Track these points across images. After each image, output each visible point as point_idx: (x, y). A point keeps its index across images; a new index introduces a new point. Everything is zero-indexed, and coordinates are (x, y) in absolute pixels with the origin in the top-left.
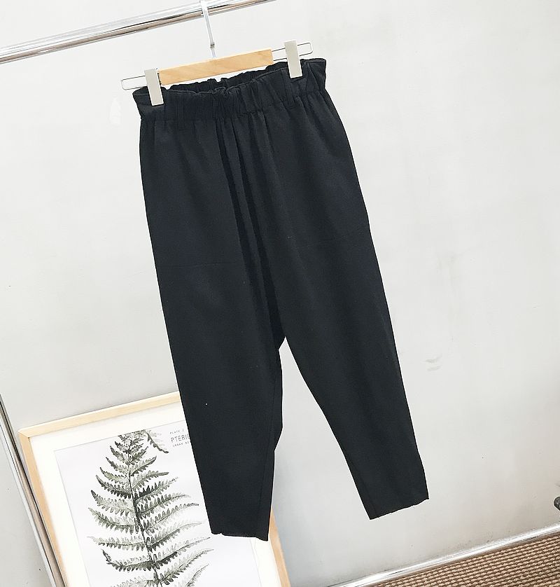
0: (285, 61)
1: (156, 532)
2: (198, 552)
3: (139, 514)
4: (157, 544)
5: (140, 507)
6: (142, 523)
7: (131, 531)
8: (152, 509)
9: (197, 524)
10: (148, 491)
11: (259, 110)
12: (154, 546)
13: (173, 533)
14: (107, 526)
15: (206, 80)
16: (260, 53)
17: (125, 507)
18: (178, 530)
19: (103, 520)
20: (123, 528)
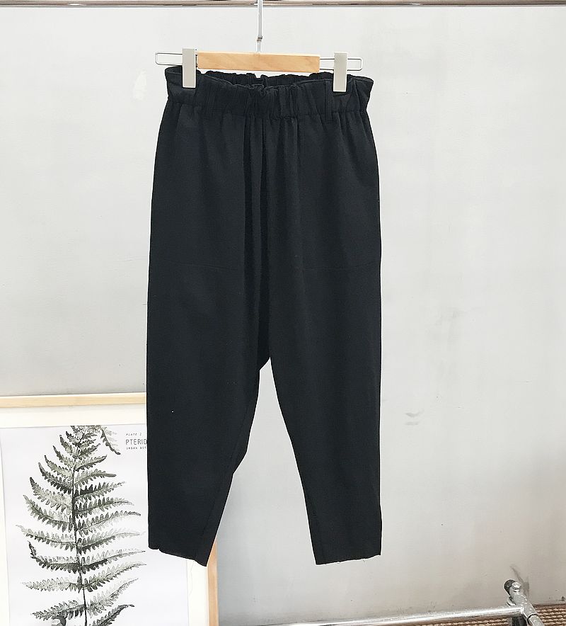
0: (332, 72)
1: (90, 535)
2: (129, 564)
3: (75, 512)
4: (88, 547)
5: (78, 506)
6: (77, 523)
7: (64, 529)
8: (90, 511)
9: (134, 535)
10: (90, 491)
11: (294, 118)
12: (84, 549)
13: (107, 539)
14: (39, 518)
15: (245, 73)
16: (307, 58)
17: (62, 501)
18: (113, 537)
19: (36, 511)
20: (56, 523)
